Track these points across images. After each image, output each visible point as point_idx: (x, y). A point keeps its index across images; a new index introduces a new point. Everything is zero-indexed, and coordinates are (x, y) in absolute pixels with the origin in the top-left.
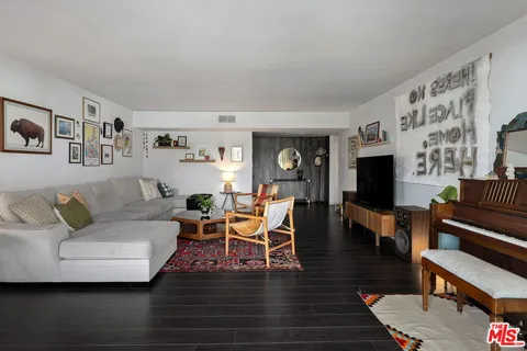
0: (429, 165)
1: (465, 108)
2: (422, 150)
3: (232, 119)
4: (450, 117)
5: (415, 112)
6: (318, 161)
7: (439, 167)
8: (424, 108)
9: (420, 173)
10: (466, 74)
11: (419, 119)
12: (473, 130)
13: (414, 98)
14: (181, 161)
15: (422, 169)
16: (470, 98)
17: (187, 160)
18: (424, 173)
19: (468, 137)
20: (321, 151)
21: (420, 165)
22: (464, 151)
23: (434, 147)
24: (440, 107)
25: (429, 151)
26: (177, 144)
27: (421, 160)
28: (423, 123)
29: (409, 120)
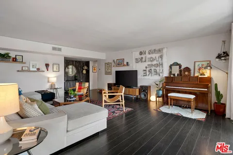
0: (148, 73)
1: (160, 59)
2: (145, 69)
3: (60, 50)
4: (155, 61)
5: (142, 58)
6: (84, 72)
7: (152, 73)
8: (146, 57)
9: (144, 76)
10: (160, 51)
11: (144, 60)
12: (162, 64)
13: (141, 53)
14: (18, 71)
15: (145, 74)
16: (161, 57)
17: (22, 71)
18: (146, 75)
19: (161, 66)
20: (86, 68)
21: (144, 73)
22: (160, 70)
23: (149, 69)
24: (151, 58)
25: (148, 69)
26: (15, 60)
27: (145, 72)
28: (145, 61)
29: (139, 60)
